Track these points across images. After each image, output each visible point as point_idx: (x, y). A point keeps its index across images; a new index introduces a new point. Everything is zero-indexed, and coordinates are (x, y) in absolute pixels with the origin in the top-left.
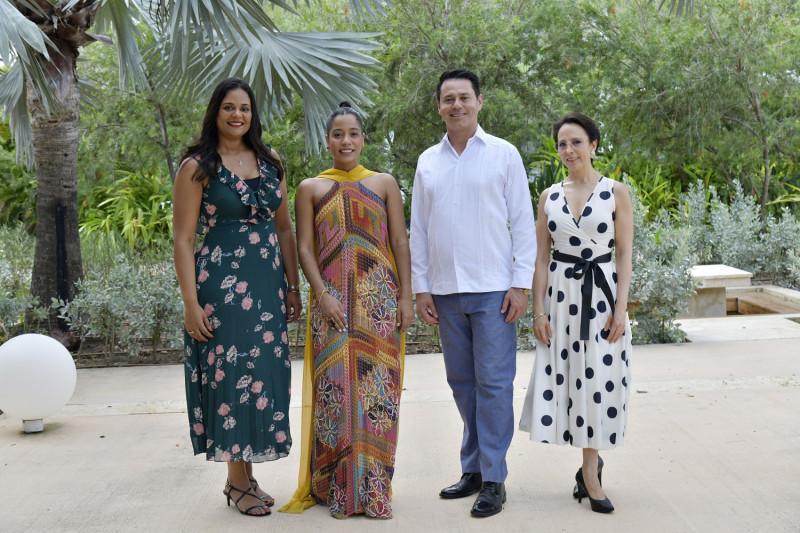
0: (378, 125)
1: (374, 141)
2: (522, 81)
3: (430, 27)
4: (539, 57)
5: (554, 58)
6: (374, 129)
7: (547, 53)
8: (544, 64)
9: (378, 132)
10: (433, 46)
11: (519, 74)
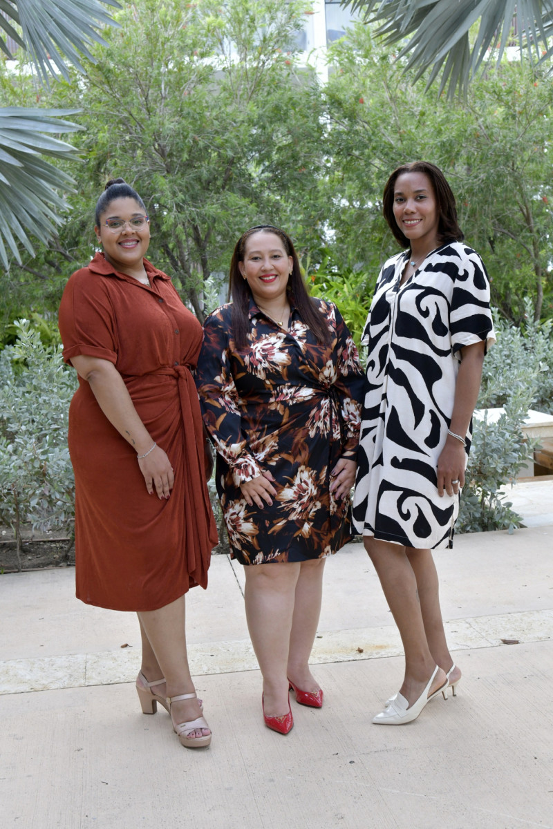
0: (83, 239)
1: (77, 259)
2: (254, 185)
3: (144, 114)
4: (275, 157)
5: (293, 157)
6: (77, 243)
7: (283, 152)
8: (281, 164)
9: (82, 247)
10: (148, 138)
11: (250, 178)
